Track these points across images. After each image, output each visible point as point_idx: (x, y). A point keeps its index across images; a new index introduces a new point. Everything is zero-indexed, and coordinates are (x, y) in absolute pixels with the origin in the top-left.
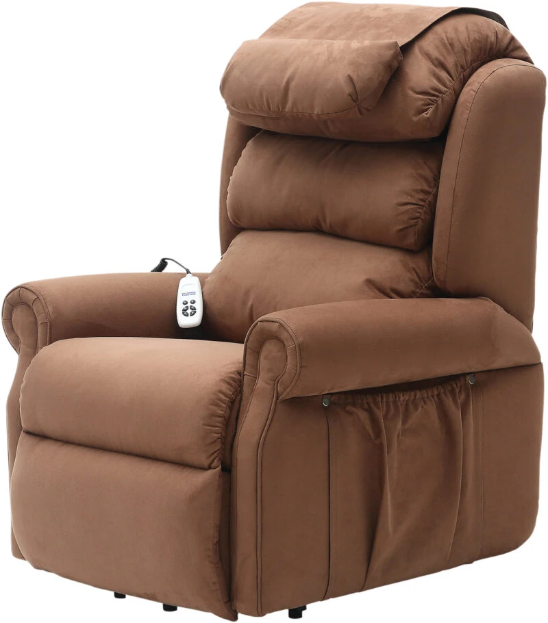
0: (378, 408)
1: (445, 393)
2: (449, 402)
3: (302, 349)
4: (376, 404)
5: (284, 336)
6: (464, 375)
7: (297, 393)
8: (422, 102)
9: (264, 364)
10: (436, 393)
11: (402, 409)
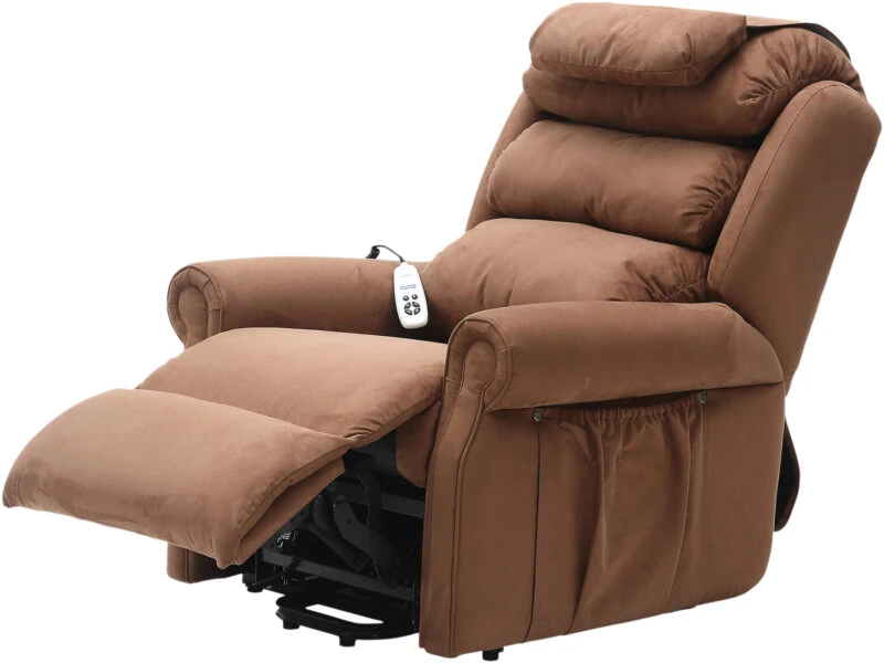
0: (596, 425)
1: (672, 412)
2: (677, 423)
3: (514, 354)
4: (594, 420)
5: (495, 337)
6: (695, 392)
7: (506, 405)
8: (753, 88)
9: (469, 369)
10: (662, 411)
11: (623, 428)
